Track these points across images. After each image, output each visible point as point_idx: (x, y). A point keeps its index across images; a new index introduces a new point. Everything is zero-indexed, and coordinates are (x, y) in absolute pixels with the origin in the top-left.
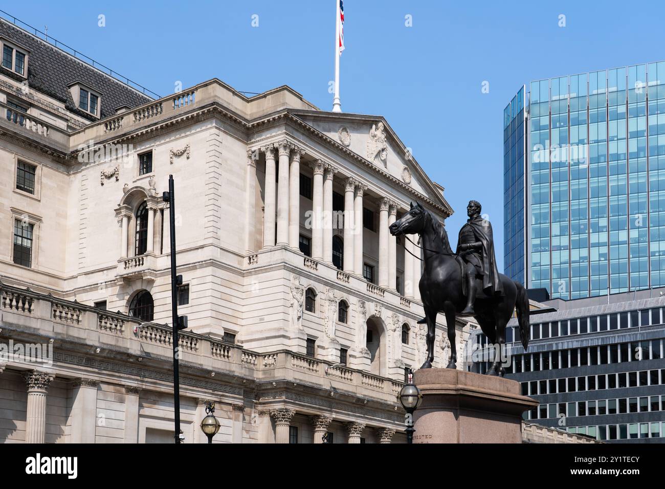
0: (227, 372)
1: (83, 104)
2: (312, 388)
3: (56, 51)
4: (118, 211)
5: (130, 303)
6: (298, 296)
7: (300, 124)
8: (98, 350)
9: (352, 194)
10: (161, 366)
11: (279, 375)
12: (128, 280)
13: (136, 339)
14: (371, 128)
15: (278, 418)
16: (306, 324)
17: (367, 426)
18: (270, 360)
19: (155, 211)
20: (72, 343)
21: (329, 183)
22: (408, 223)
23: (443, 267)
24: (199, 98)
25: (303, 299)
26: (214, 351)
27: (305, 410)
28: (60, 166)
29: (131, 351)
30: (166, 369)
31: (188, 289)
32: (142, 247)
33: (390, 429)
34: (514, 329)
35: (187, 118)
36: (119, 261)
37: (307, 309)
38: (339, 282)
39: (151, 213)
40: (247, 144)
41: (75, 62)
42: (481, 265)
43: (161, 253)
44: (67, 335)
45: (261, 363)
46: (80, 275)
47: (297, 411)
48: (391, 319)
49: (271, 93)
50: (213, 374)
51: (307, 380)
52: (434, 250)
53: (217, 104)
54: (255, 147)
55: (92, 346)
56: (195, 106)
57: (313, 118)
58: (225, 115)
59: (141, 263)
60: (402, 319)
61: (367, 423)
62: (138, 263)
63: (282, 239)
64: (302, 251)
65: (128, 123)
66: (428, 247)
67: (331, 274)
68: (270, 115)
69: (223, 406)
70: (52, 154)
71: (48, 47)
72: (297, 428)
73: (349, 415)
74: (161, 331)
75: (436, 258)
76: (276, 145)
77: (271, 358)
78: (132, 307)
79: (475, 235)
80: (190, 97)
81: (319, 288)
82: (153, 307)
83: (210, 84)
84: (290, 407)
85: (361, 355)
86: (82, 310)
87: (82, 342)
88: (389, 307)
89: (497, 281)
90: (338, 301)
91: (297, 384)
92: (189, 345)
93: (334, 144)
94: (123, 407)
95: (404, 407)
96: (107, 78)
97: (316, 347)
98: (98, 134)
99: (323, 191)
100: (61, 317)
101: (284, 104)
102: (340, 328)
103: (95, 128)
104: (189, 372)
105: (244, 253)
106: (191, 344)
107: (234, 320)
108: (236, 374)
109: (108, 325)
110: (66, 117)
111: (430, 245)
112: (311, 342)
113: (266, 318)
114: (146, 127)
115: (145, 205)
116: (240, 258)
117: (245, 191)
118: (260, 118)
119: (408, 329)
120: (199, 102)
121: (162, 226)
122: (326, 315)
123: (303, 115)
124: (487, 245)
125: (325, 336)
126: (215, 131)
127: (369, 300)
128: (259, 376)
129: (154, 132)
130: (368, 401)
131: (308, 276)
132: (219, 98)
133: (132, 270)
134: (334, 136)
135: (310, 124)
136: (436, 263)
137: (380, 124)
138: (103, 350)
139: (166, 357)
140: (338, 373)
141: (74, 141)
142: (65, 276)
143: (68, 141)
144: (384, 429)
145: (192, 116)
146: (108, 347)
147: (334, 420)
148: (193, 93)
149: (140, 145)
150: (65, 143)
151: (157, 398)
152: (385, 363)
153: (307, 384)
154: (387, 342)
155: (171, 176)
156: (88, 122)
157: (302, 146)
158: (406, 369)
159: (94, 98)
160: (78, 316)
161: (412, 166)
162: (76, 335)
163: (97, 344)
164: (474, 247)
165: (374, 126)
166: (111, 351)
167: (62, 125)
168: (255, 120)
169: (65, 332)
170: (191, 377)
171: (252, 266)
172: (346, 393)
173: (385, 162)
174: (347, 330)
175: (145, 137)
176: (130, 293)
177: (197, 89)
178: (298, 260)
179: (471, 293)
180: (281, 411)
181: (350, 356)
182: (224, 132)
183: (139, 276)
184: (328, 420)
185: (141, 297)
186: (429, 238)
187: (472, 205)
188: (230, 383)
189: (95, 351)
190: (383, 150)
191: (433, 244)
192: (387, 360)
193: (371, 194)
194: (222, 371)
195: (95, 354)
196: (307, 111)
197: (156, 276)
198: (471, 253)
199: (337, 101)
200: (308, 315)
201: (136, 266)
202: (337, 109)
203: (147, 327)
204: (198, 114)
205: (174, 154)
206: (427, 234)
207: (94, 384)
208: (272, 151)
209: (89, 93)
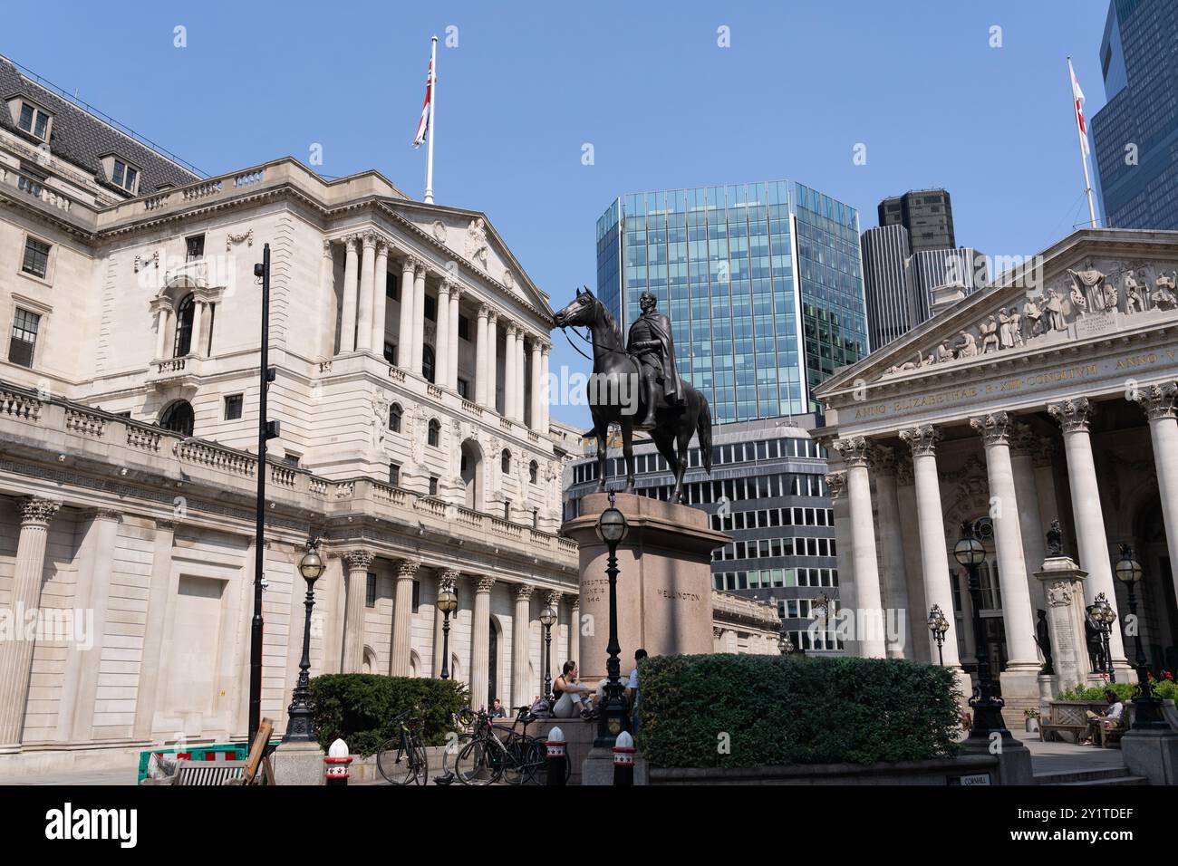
0: (290, 504)
1: (117, 178)
2: (397, 524)
3: (88, 117)
4: (154, 304)
5: (163, 415)
6: (381, 412)
7: (390, 214)
8: (125, 471)
9: (447, 296)
10: (206, 495)
11: (356, 508)
12: (161, 387)
13: (175, 458)
14: (470, 223)
15: (353, 563)
16: (390, 446)
17: (462, 574)
18: (345, 490)
19: (204, 305)
20: (89, 461)
21: (421, 283)
22: (577, 312)
23: (617, 367)
24: (268, 178)
25: (386, 416)
26: (275, 476)
27: (387, 552)
28: (81, 246)
29: (168, 474)
30: (212, 498)
31: (241, 400)
32: (184, 347)
33: (489, 578)
34: (616, 461)
35: (252, 199)
36: (152, 364)
37: (391, 428)
38: (429, 397)
39: (198, 308)
40: (324, 233)
41: (111, 130)
42: (661, 367)
43: (209, 356)
44: (83, 450)
45: (332, 492)
46: (97, 379)
47: (377, 553)
48: (489, 444)
49: (356, 178)
50: (273, 506)
51: (390, 514)
52: (606, 346)
53: (291, 185)
54: (335, 236)
55: (116, 466)
56: (262, 187)
57: (404, 208)
58: (300, 198)
59: (181, 366)
60: (502, 444)
61: (461, 569)
62: (176, 367)
63: (364, 343)
64: (387, 359)
65: (175, 202)
66: (599, 341)
67: (420, 387)
68: (354, 201)
69: (283, 546)
70: (73, 232)
71: (79, 112)
72: (375, 575)
73: (440, 559)
74: (209, 450)
75: (610, 356)
76: (360, 236)
77: (346, 486)
78: (164, 421)
79: (651, 331)
80: (257, 176)
81: (406, 403)
82: (192, 420)
83: (284, 162)
84: (368, 548)
85: (453, 485)
86: (107, 419)
87: (102, 460)
88: (487, 429)
89: (679, 387)
90: (428, 420)
91: (380, 520)
92: (243, 468)
93: (428, 239)
94: (151, 546)
95: (605, 539)
96: (149, 152)
97: (400, 474)
98: (136, 212)
99: (413, 292)
100: (76, 428)
101: (371, 190)
102: (430, 452)
103: (132, 205)
104: (243, 502)
105: (314, 359)
106: (246, 467)
107: (298, 439)
108: (302, 506)
109: (140, 440)
110: (95, 191)
111: (602, 340)
112: (394, 468)
113: (340, 438)
114: (198, 207)
115: (190, 297)
116: (309, 365)
117: (319, 285)
118: (342, 204)
119: (509, 456)
120: (268, 182)
121: (212, 323)
122: (415, 435)
123: (393, 204)
124: (668, 343)
125: (411, 462)
126: (287, 215)
127: (465, 420)
128: (329, 509)
129: (208, 214)
130: (464, 542)
131: (394, 389)
132: (293, 178)
133: (168, 374)
134: (427, 229)
135: (400, 215)
136: (609, 363)
137: (480, 221)
138: (130, 471)
139: (213, 482)
140: (428, 507)
141: (103, 219)
142: (76, 380)
143: (95, 219)
144: (481, 576)
145: (259, 198)
146: (138, 468)
147: (423, 566)
148: (261, 171)
149: (189, 227)
150: (91, 221)
151: (197, 536)
152: (481, 496)
153: (390, 520)
154: (485, 471)
155: (267, 245)
156: (121, 199)
157: (390, 238)
158: (507, 504)
159: (132, 173)
160: (100, 428)
161: (515, 270)
162: (96, 451)
163: (122, 463)
164: (652, 345)
165: (473, 223)
166: (141, 473)
167: (89, 199)
168: (336, 205)
169: (80, 447)
170: (245, 509)
171: (323, 375)
172: (438, 532)
173: (484, 262)
174: (438, 455)
175: (197, 219)
176: (164, 404)
177: (265, 167)
178: (382, 369)
179: (652, 400)
180: (358, 552)
181: (441, 486)
182: (297, 217)
183: (177, 383)
184: (415, 565)
185: (177, 409)
186: (600, 331)
187: (647, 296)
188: (293, 517)
189: (120, 473)
190: (483, 249)
191: (605, 339)
192: (484, 492)
193: (468, 298)
194: (284, 502)
195: (120, 476)
196: (399, 200)
197: (201, 383)
198: (648, 352)
199: (429, 193)
200: (392, 435)
201: (174, 370)
202: (429, 201)
203: (191, 445)
204: (266, 196)
205: (233, 239)
206: (598, 327)
207: (114, 515)
208: (354, 242)
209: (126, 167)
